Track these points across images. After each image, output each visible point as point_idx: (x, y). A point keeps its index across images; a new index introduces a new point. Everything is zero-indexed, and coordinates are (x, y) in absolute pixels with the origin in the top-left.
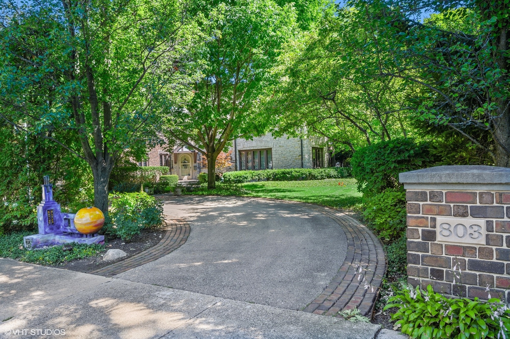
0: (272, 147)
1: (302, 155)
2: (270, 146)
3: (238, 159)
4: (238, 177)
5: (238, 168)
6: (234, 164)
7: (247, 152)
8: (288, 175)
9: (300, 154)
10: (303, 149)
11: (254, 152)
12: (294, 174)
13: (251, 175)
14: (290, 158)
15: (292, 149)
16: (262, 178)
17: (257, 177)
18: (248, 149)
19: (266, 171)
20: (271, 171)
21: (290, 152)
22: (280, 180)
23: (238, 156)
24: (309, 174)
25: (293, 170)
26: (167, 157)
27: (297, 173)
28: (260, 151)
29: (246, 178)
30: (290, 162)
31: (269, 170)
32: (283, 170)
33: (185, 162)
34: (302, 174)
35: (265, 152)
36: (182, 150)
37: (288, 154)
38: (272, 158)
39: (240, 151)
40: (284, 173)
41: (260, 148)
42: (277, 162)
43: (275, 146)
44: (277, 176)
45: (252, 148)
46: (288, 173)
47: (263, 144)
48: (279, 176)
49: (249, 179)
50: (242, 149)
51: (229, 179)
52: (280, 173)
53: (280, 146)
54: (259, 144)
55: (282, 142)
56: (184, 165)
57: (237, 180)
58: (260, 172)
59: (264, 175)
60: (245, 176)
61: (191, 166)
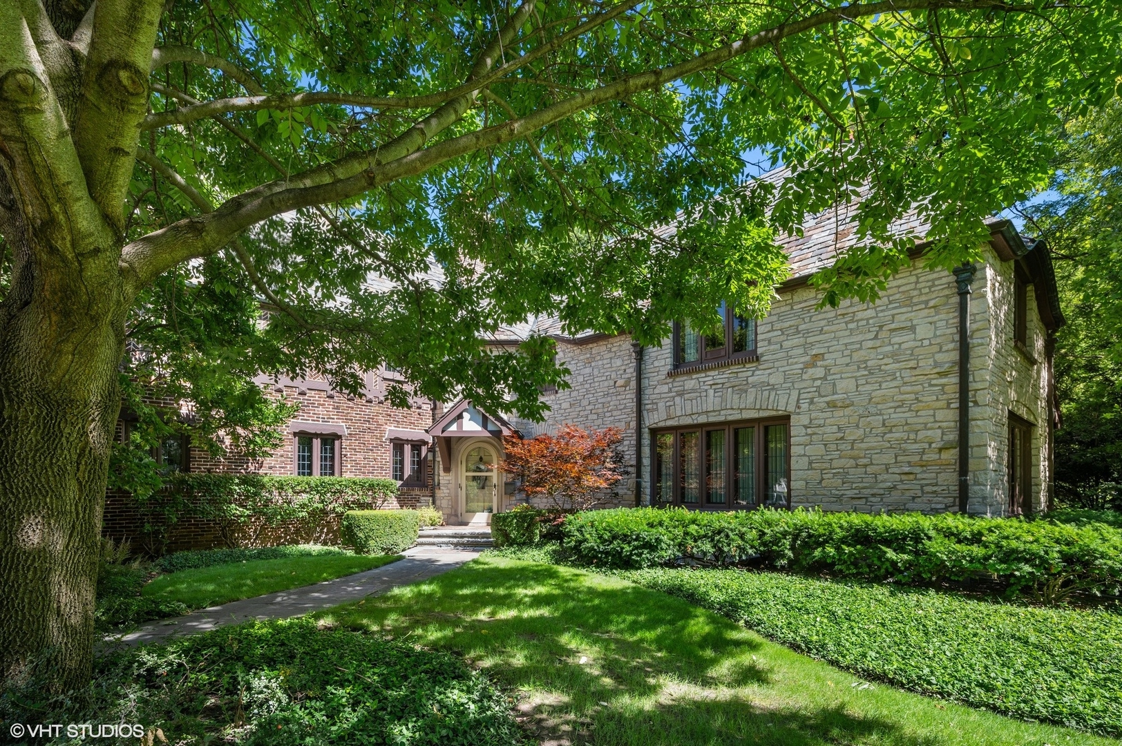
0: (791, 408)
1: (963, 442)
2: (781, 403)
3: (646, 461)
4: (614, 537)
5: (647, 497)
6: (632, 481)
7: (683, 432)
8: (891, 554)
9: (953, 436)
10: (974, 411)
11: (710, 432)
12: (939, 547)
13: (679, 532)
14: (888, 458)
15: (897, 417)
16: (733, 551)
17: (707, 547)
18: (688, 421)
19: (757, 517)
20: (782, 520)
21: (888, 428)
22: (839, 577)
23: (646, 451)
24: (1068, 559)
25: (926, 523)
26: (424, 450)
27: (963, 548)
28: (738, 429)
29: (652, 547)
30: (887, 480)
31: (771, 514)
32: (856, 519)
33: (479, 470)
34: (1010, 556)
35: (757, 434)
36: (460, 426)
37: (872, 442)
38: (788, 457)
39: (654, 432)
40: (861, 537)
41: (736, 416)
42: (814, 475)
43: (805, 406)
44: (817, 553)
45: (702, 419)
46: (895, 540)
47: (751, 398)
48: (831, 550)
49: (667, 554)
50: (662, 424)
51: (580, 542)
52: (839, 534)
53: (832, 405)
54: (734, 400)
55: (841, 385)
56: (474, 478)
57: (607, 553)
58: (726, 519)
59: (742, 536)
60: (648, 535)
61: (495, 481)
